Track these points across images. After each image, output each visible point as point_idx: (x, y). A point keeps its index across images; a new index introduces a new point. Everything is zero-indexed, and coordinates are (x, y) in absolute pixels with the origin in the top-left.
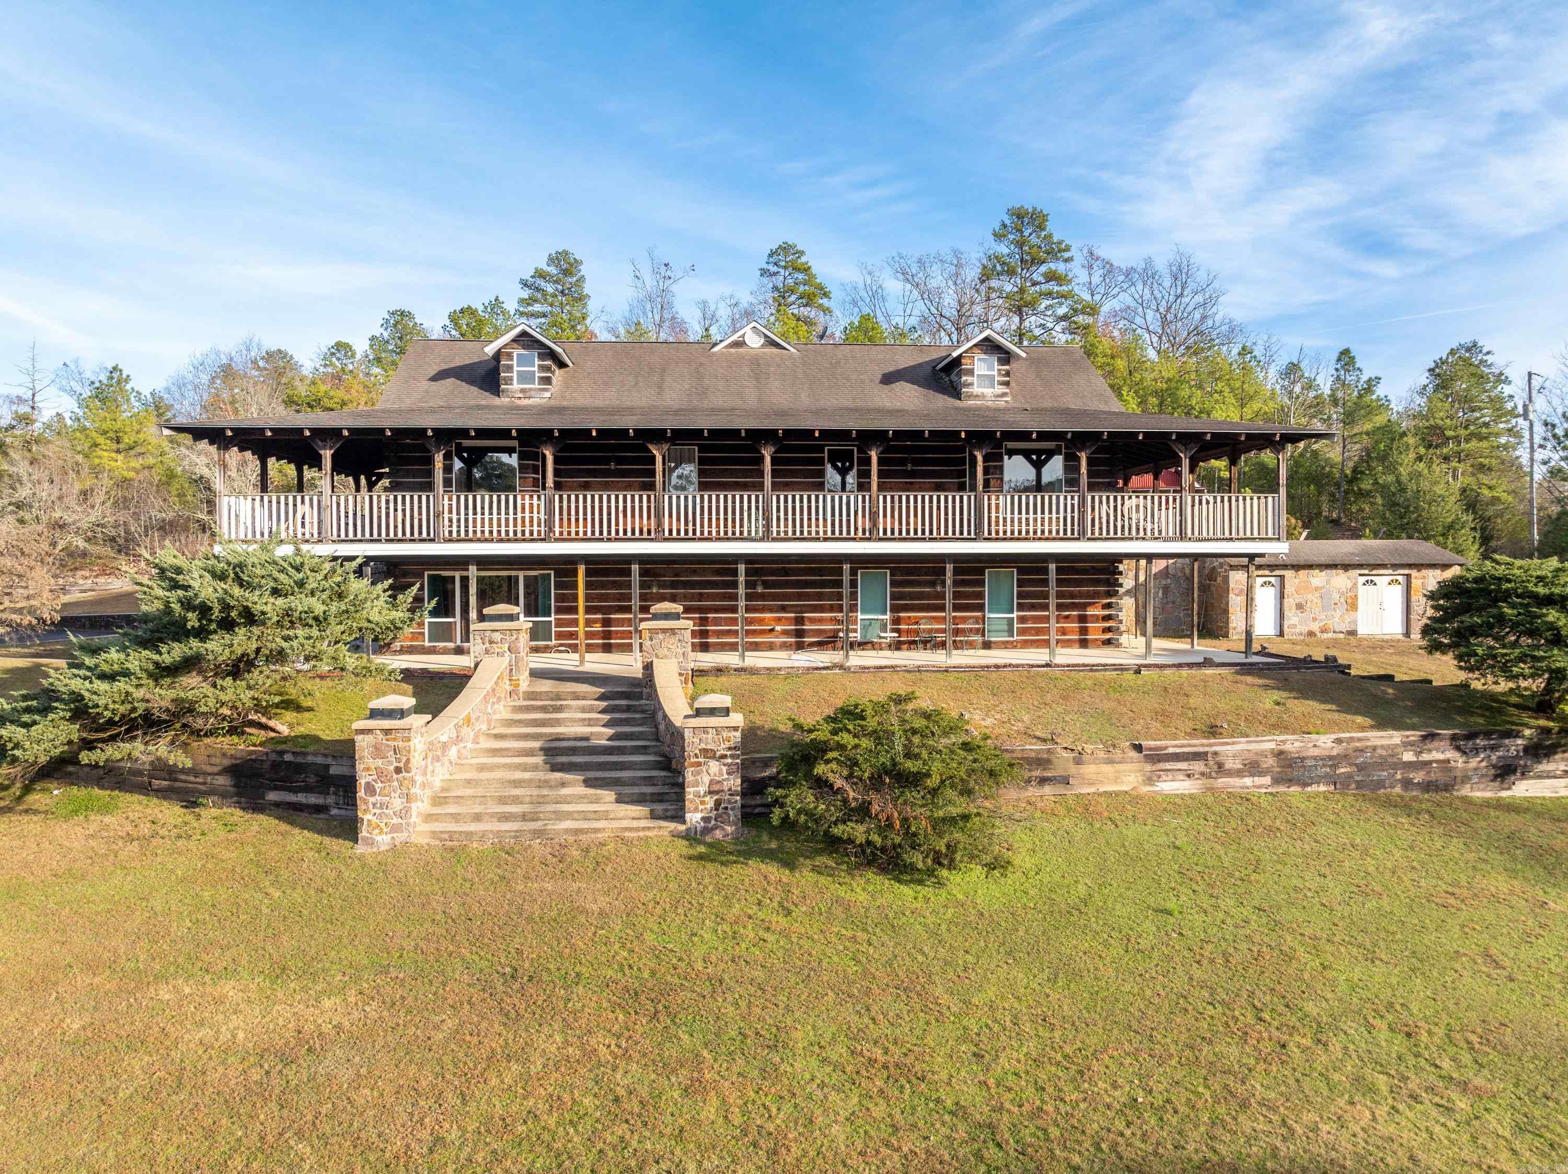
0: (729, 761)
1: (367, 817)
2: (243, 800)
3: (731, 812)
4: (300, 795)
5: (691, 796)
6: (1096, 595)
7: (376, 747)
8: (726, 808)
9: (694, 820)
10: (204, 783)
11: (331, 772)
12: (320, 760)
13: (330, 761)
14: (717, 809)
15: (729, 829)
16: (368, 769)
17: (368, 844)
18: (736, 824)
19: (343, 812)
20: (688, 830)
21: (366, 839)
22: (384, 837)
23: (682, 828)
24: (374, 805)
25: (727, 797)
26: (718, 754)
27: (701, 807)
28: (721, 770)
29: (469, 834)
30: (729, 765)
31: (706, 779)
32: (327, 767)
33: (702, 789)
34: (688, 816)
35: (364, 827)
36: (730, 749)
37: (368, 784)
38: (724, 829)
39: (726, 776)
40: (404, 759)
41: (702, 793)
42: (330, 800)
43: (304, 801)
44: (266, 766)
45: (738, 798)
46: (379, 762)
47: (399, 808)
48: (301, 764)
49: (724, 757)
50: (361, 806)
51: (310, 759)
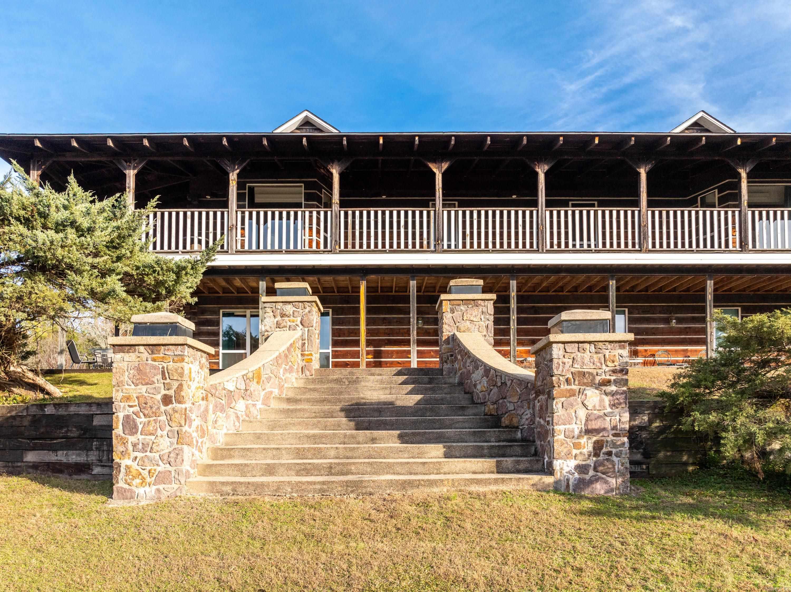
0: (613, 388)
1: (125, 462)
3: (615, 459)
4: (60, 453)
5: (562, 437)
7: (138, 369)
8: (609, 454)
9: (566, 469)
11: (95, 422)
12: (83, 410)
13: (94, 410)
14: (596, 455)
15: (613, 482)
16: (128, 398)
17: (125, 498)
18: (622, 475)
20: (557, 482)
21: (122, 492)
22: (147, 488)
23: (549, 480)
24: (134, 445)
25: (611, 438)
26: (598, 379)
27: (574, 452)
28: (602, 401)
29: (259, 487)
30: (613, 394)
31: (582, 413)
32: (91, 417)
33: (576, 428)
34: (557, 464)
35: (121, 475)
36: (614, 372)
37: (127, 417)
38: (606, 482)
39: (609, 410)
40: (175, 385)
41: (577, 432)
42: (93, 457)
43: (64, 460)
44: (26, 423)
45: (626, 439)
46: (143, 389)
47: (167, 451)
48: (62, 416)
49: (607, 383)
50: (118, 447)
51: (73, 409)
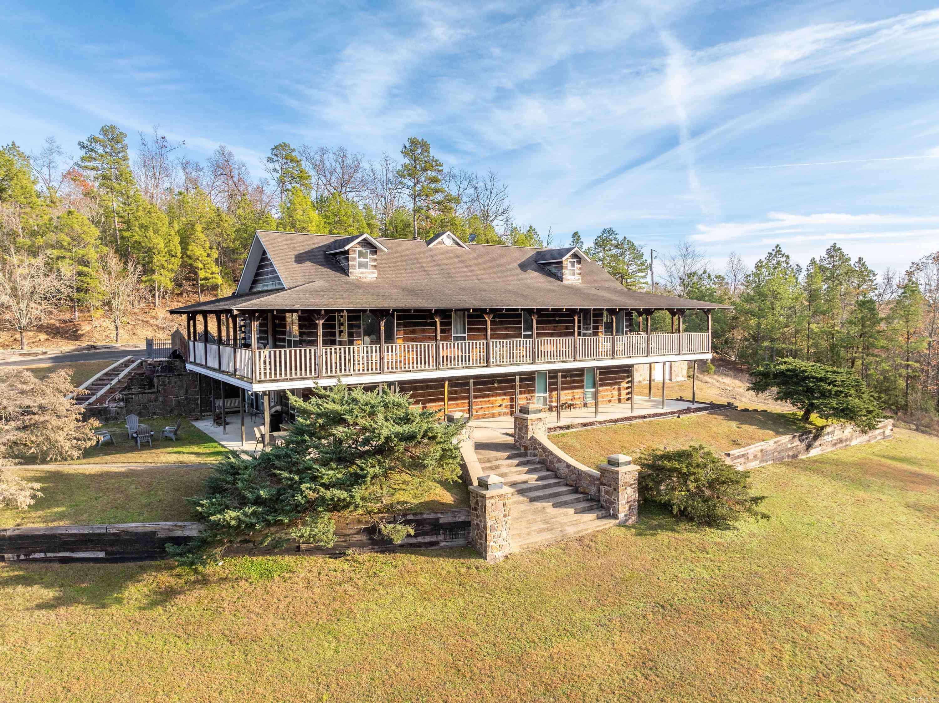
0: (634, 486)
2: (376, 547)
3: (634, 510)
4: (419, 538)
5: (621, 505)
6: (624, 378)
9: (622, 517)
10: (345, 541)
11: (441, 522)
12: (432, 516)
13: (439, 515)
14: (629, 510)
15: (633, 518)
18: (636, 515)
19: (449, 543)
20: (620, 522)
23: (617, 521)
25: (633, 503)
26: (630, 484)
27: (624, 510)
28: (631, 491)
31: (626, 496)
32: (438, 519)
34: (619, 515)
36: (634, 480)
39: (633, 494)
40: (508, 509)
41: (625, 503)
42: (441, 538)
43: (422, 541)
45: (637, 503)
50: (489, 538)
51: (425, 516)
